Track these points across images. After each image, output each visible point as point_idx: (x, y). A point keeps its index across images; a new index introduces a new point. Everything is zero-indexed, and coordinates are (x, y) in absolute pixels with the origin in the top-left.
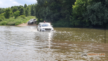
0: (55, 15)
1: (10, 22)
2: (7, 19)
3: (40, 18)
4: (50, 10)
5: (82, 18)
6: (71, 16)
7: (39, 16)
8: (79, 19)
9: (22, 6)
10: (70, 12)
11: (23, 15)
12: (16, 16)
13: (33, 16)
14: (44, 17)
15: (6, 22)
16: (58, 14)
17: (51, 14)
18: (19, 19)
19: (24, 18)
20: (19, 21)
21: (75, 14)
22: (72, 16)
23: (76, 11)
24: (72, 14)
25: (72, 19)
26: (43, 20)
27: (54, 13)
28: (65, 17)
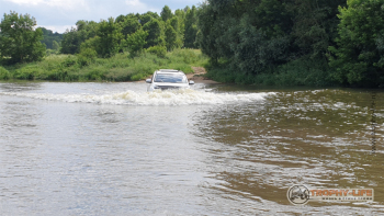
0: (272, 43)
1: (114, 70)
2: (106, 60)
3: (217, 56)
4: (253, 28)
5: (372, 54)
6: (331, 48)
7: (215, 49)
8: (363, 60)
9: (155, 15)
10: (327, 31)
11: (156, 44)
12: (135, 50)
13: (191, 50)
14: (233, 53)
15: (100, 68)
16: (283, 39)
17: (258, 42)
18: (145, 59)
19: (161, 56)
20: (146, 66)
21: (348, 40)
22: (337, 47)
23: (352, 29)
24: (337, 40)
25: (336, 58)
26: (228, 63)
27: (267, 38)
28: (309, 51)
